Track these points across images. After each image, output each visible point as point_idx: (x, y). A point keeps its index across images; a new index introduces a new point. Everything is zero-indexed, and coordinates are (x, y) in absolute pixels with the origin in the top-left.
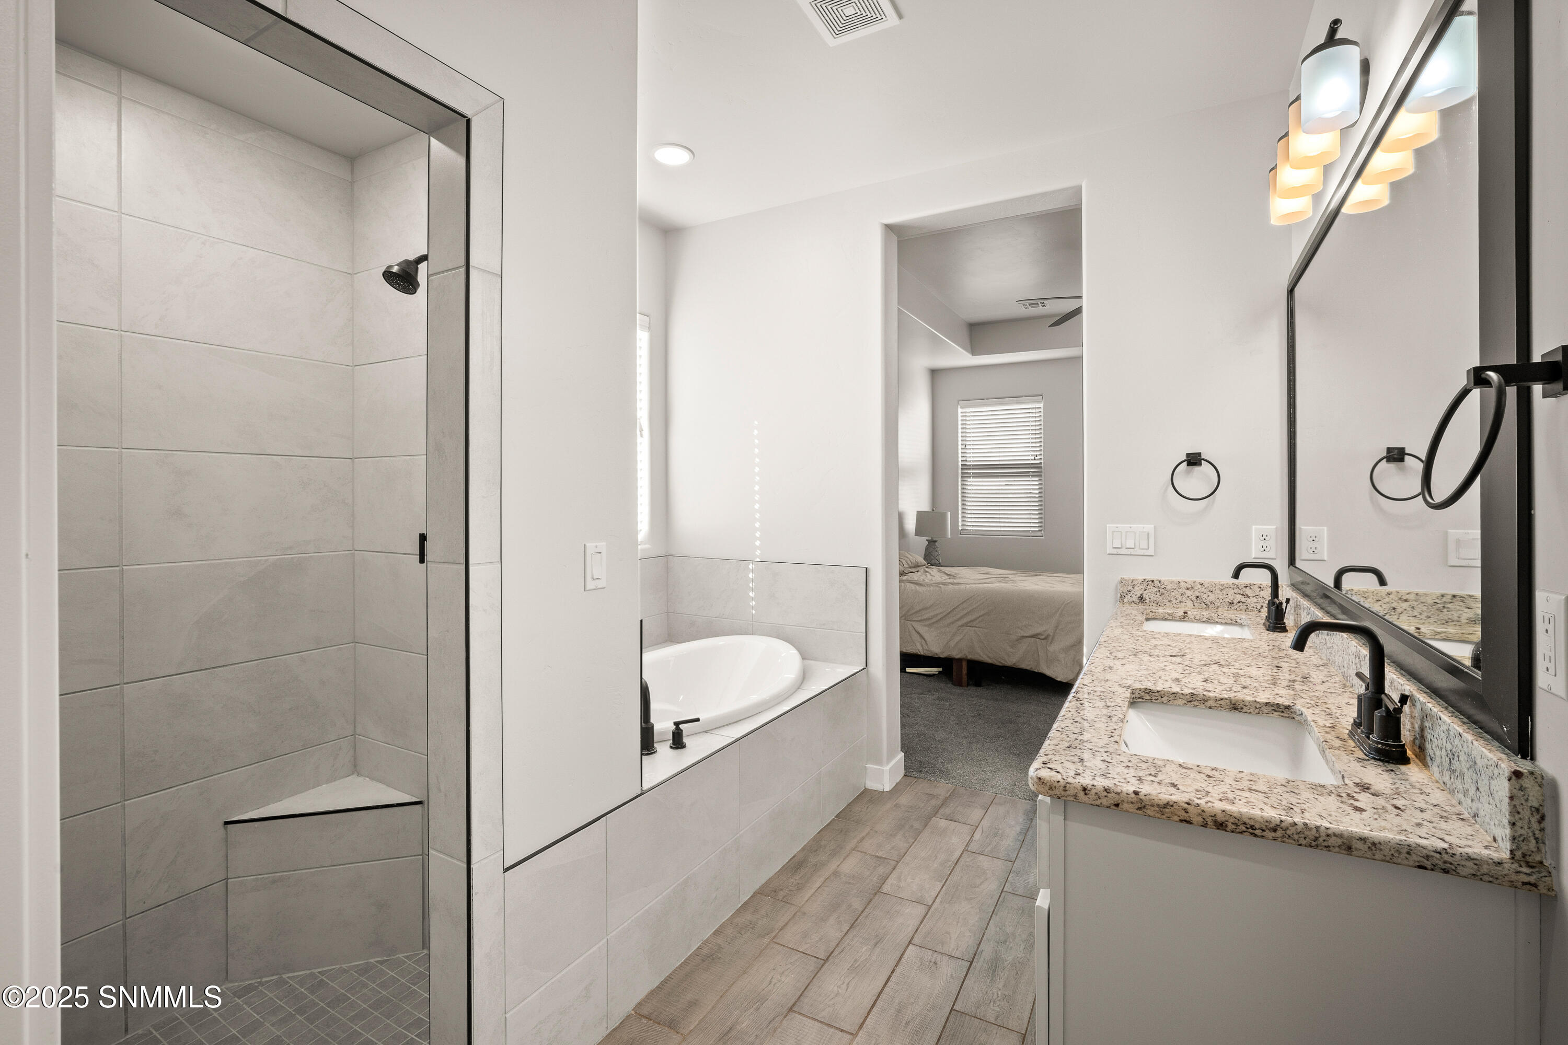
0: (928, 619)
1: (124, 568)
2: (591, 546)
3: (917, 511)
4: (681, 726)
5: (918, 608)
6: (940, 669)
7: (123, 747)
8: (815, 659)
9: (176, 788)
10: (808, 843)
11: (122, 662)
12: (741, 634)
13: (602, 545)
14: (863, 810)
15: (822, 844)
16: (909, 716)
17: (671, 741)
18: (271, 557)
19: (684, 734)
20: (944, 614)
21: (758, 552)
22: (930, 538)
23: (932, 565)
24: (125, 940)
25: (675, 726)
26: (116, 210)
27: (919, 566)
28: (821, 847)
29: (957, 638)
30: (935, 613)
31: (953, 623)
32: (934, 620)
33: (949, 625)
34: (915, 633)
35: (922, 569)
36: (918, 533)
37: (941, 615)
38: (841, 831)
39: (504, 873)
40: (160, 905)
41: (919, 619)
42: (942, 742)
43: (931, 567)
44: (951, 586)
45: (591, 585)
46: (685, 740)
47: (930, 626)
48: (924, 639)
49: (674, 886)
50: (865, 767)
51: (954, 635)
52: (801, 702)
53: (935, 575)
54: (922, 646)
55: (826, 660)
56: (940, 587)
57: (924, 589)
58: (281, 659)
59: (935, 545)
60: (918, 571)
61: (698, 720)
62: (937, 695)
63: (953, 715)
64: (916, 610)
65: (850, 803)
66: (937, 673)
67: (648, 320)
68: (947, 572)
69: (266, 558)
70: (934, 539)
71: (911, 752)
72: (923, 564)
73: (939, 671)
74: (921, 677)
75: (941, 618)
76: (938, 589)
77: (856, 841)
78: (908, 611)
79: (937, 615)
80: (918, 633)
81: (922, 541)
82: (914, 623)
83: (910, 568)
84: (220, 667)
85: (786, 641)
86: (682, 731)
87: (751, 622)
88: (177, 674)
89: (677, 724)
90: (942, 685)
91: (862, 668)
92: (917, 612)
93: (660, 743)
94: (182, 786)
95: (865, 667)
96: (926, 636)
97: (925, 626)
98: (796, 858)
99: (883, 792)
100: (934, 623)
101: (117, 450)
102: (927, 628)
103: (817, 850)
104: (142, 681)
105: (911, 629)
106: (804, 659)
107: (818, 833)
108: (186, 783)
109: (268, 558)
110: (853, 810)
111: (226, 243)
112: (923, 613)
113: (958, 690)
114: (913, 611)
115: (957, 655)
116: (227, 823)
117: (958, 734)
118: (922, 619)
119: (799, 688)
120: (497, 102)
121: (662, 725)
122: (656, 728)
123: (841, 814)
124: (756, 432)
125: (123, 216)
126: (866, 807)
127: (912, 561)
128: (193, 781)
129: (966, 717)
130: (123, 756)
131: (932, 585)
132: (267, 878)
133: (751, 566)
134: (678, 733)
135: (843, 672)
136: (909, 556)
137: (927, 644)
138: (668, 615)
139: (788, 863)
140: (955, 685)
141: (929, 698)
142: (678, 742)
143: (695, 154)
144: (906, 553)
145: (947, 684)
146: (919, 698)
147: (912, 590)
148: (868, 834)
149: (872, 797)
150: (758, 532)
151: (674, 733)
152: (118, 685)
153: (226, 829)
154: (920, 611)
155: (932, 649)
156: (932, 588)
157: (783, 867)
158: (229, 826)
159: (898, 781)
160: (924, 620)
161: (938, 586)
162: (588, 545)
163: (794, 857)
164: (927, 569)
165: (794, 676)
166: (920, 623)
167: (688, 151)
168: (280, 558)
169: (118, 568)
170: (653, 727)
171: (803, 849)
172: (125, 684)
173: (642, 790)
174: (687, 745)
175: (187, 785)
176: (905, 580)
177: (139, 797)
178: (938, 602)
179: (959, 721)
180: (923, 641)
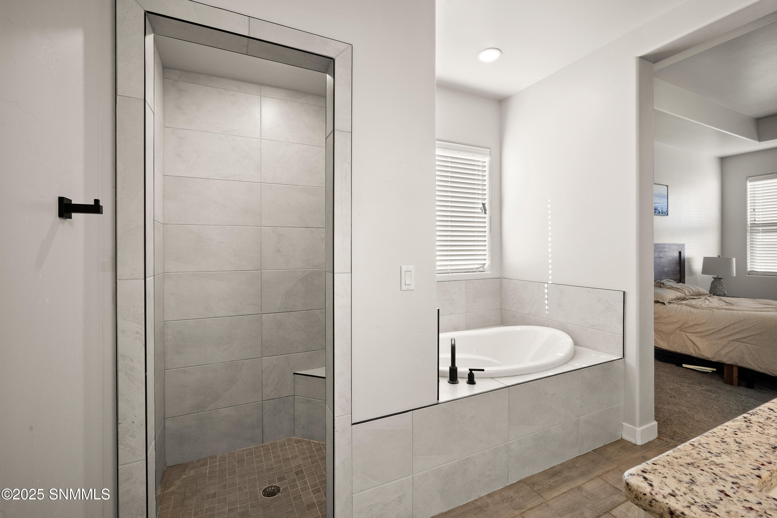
0: (701, 332)
1: (262, 271)
2: (404, 268)
3: (704, 257)
4: (473, 372)
5: (691, 323)
6: (715, 370)
7: (262, 337)
8: (587, 347)
9: (278, 356)
10: (567, 461)
11: (261, 306)
12: (541, 326)
13: (411, 267)
14: (615, 452)
15: (576, 465)
16: (675, 398)
17: (467, 379)
18: (311, 269)
19: (475, 376)
20: (716, 330)
21: (550, 277)
22: (716, 276)
23: (714, 295)
24: (262, 408)
25: (470, 371)
26: (260, 138)
27: (701, 295)
28: (574, 467)
29: (727, 350)
30: (708, 328)
31: (724, 337)
32: (706, 333)
33: (720, 339)
34: (689, 341)
35: (703, 298)
36: (705, 271)
37: (713, 331)
38: (593, 462)
39: (351, 425)
40: (273, 399)
41: (693, 331)
42: (700, 422)
43: (713, 296)
44: (724, 311)
45: (404, 287)
46: (475, 380)
47: (701, 337)
48: (696, 346)
49: (459, 460)
50: (622, 424)
51: (725, 346)
52: (562, 372)
53: (715, 301)
54: (695, 350)
55: (594, 349)
56: (713, 311)
57: (698, 310)
58: (314, 311)
59: (721, 281)
60: (699, 298)
61: (483, 370)
62: (705, 387)
63: (717, 405)
64: (689, 325)
65: (606, 445)
66: (711, 372)
67: (490, 150)
68: (727, 301)
69: (308, 269)
70: (720, 277)
71: (669, 423)
72: (705, 294)
73: (713, 371)
74: (695, 372)
75: (713, 333)
76: (710, 312)
77: (602, 471)
78: (683, 324)
79: (709, 330)
80: (691, 341)
81: (709, 278)
82: (688, 334)
83: (692, 295)
84: (292, 311)
85: (568, 334)
86: (473, 374)
87: (547, 320)
88: (278, 313)
89: (471, 370)
90: (713, 381)
91: (620, 358)
92: (690, 326)
93: (462, 379)
94: (280, 356)
95: (622, 357)
96: (699, 344)
97: (697, 337)
98: (554, 468)
99: (635, 445)
100: (706, 336)
101: (260, 227)
102: (699, 339)
103: (571, 468)
104: (267, 313)
105: (685, 338)
106: (575, 344)
107: (576, 457)
108: (281, 355)
109: (309, 269)
110: (607, 450)
111: (295, 144)
112: (696, 328)
113: (728, 387)
114: (687, 326)
115: (727, 361)
116: (294, 373)
117: (717, 419)
118: (695, 331)
119: (565, 363)
120: (349, 47)
121: (463, 369)
122: (459, 370)
123: (597, 450)
124: (549, 206)
125: (262, 140)
126: (618, 451)
127: (693, 290)
128: (283, 355)
129: (729, 409)
130: (262, 340)
131: (705, 309)
132: (306, 399)
133: (546, 285)
134: (471, 375)
135: (605, 358)
136: (691, 287)
137: (699, 350)
138: (501, 311)
139: (548, 469)
140: (725, 383)
141: (699, 388)
142: (471, 380)
143: (503, 52)
144: (690, 285)
145: (719, 381)
146: (688, 387)
147: (687, 311)
148: (613, 470)
149: (625, 446)
150: (550, 266)
151: (469, 375)
152: (260, 314)
153: (294, 375)
154: (692, 326)
155: (704, 354)
156: (705, 311)
157: (544, 471)
158: (295, 375)
159: (651, 440)
160: (697, 333)
161: (711, 310)
162: (403, 267)
163: (554, 467)
164: (708, 298)
165: (563, 355)
166: (694, 334)
167: (498, 50)
168: (313, 270)
169: (260, 271)
170: (456, 369)
171: (562, 464)
172: (262, 314)
173: (438, 402)
174: (476, 383)
175: (281, 356)
176: (684, 304)
177: (267, 357)
178: (710, 321)
179: (722, 410)
180: (696, 348)
